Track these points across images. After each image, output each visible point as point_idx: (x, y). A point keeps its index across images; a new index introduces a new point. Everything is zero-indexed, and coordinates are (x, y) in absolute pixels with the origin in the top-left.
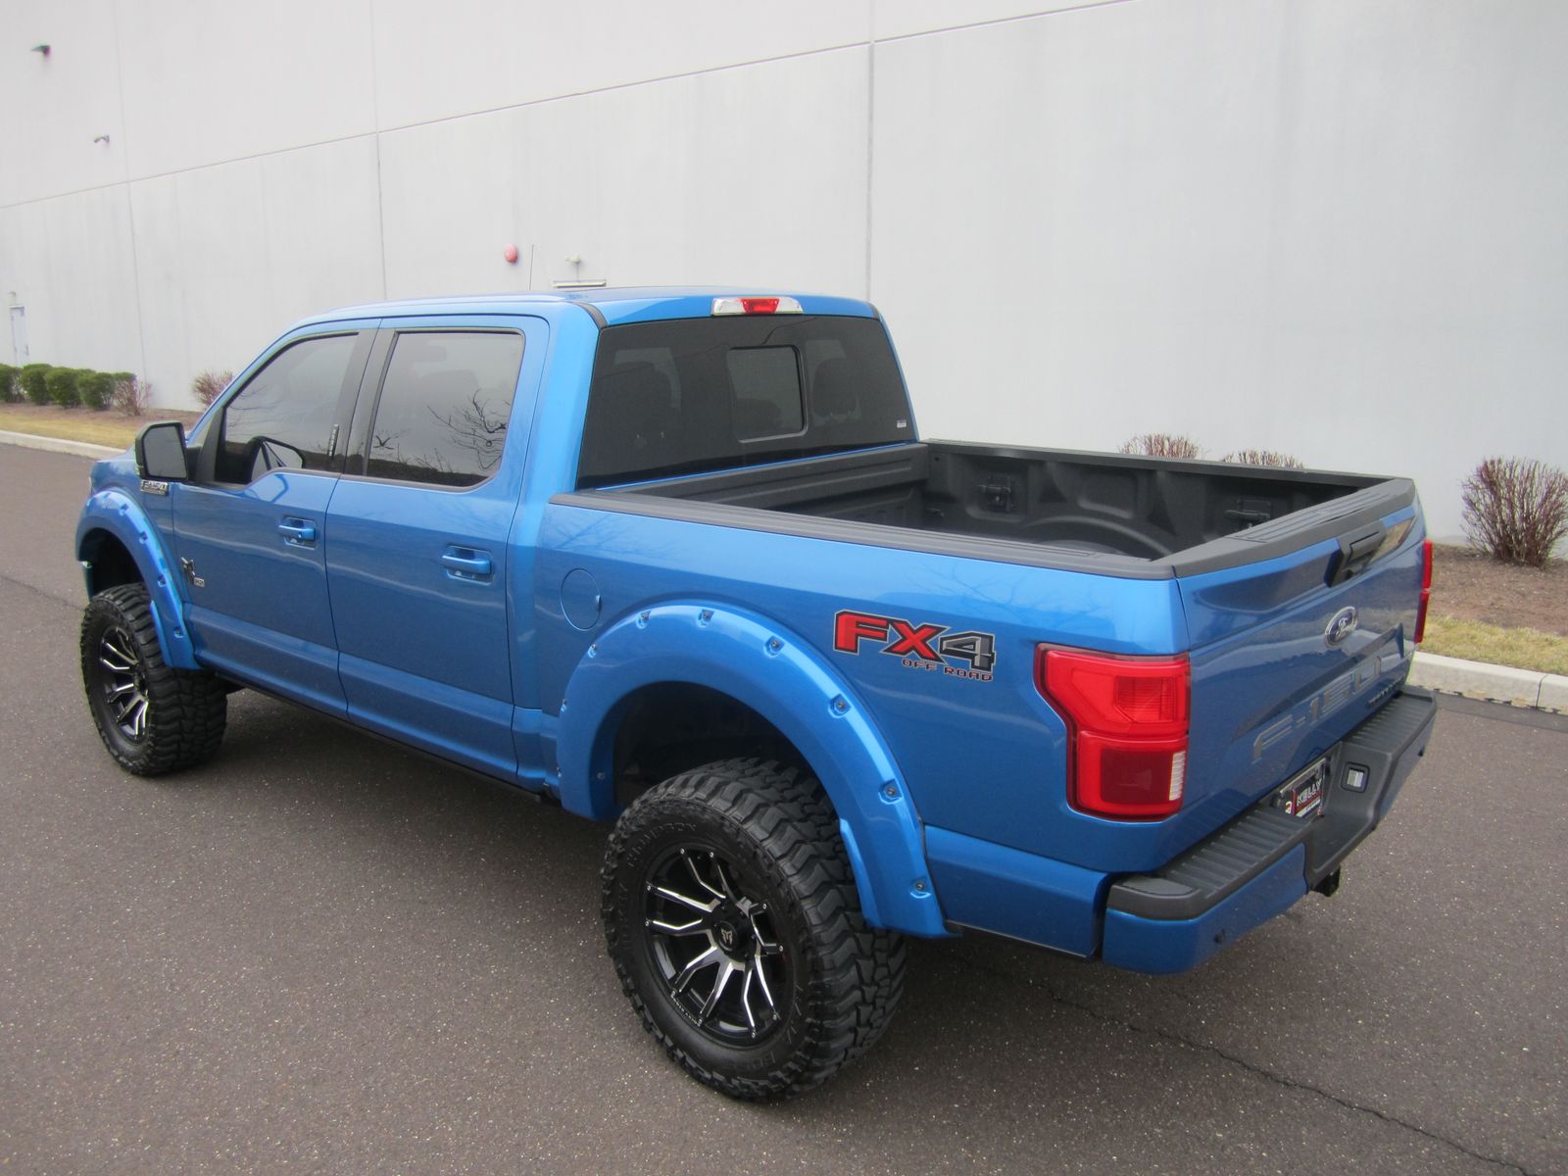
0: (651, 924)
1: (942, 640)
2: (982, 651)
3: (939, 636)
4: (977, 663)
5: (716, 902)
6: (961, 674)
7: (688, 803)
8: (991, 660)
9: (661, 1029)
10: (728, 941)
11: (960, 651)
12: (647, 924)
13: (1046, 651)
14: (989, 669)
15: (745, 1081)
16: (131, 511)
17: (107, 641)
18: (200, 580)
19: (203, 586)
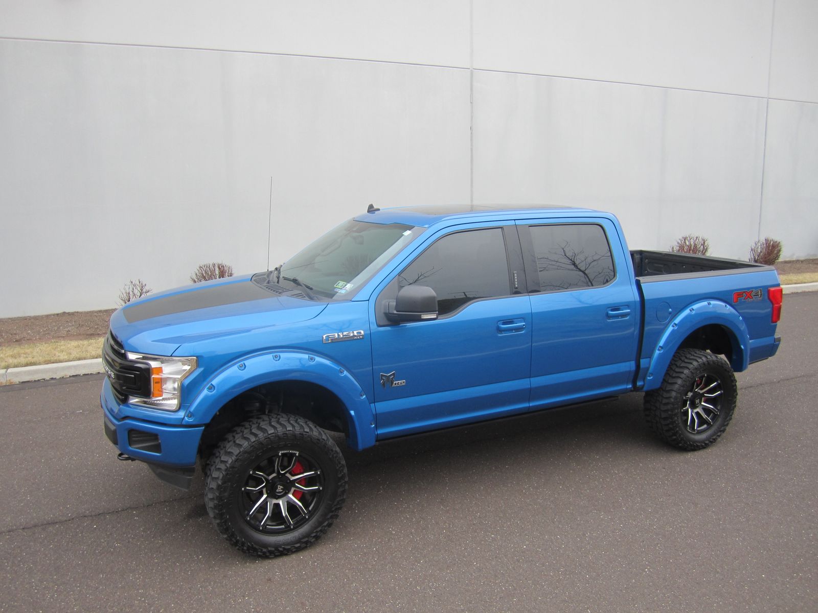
1: (753, 293)
2: (760, 292)
4: (759, 296)
10: (698, 403)
11: (757, 294)
12: (682, 411)
13: (769, 289)
14: (761, 297)
15: (714, 438)
16: (319, 359)
17: (254, 470)
18: (402, 382)
19: (404, 384)
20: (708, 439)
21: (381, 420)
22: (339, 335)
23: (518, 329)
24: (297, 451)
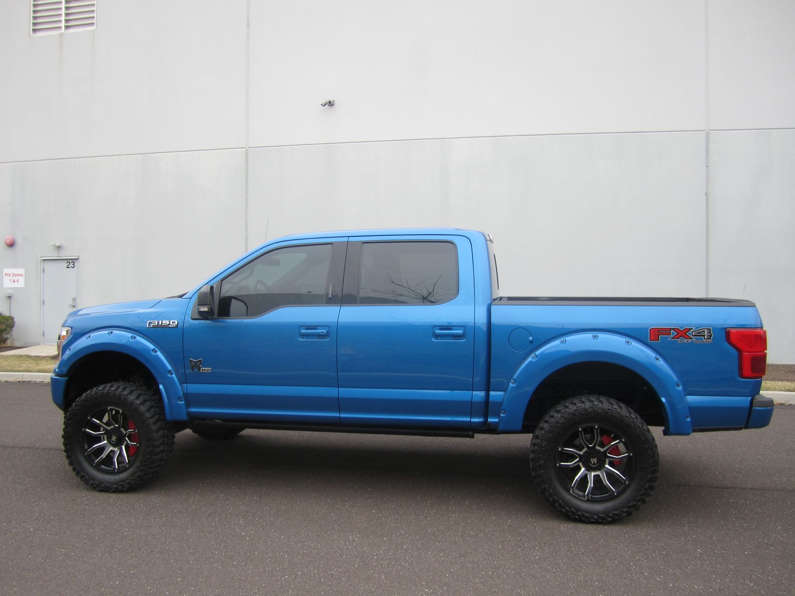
0: (560, 465)
1: (692, 332)
2: (707, 333)
3: (691, 331)
4: (706, 337)
5: (585, 449)
6: (700, 342)
7: (590, 408)
8: (711, 336)
9: (568, 507)
10: (594, 463)
11: (700, 334)
12: (558, 465)
13: (729, 331)
14: (710, 339)
15: (616, 512)
16: (139, 339)
17: (93, 417)
18: (206, 369)
19: (209, 371)
20: (606, 512)
21: (190, 399)
22: (158, 322)
23: (320, 336)
24: (120, 408)
